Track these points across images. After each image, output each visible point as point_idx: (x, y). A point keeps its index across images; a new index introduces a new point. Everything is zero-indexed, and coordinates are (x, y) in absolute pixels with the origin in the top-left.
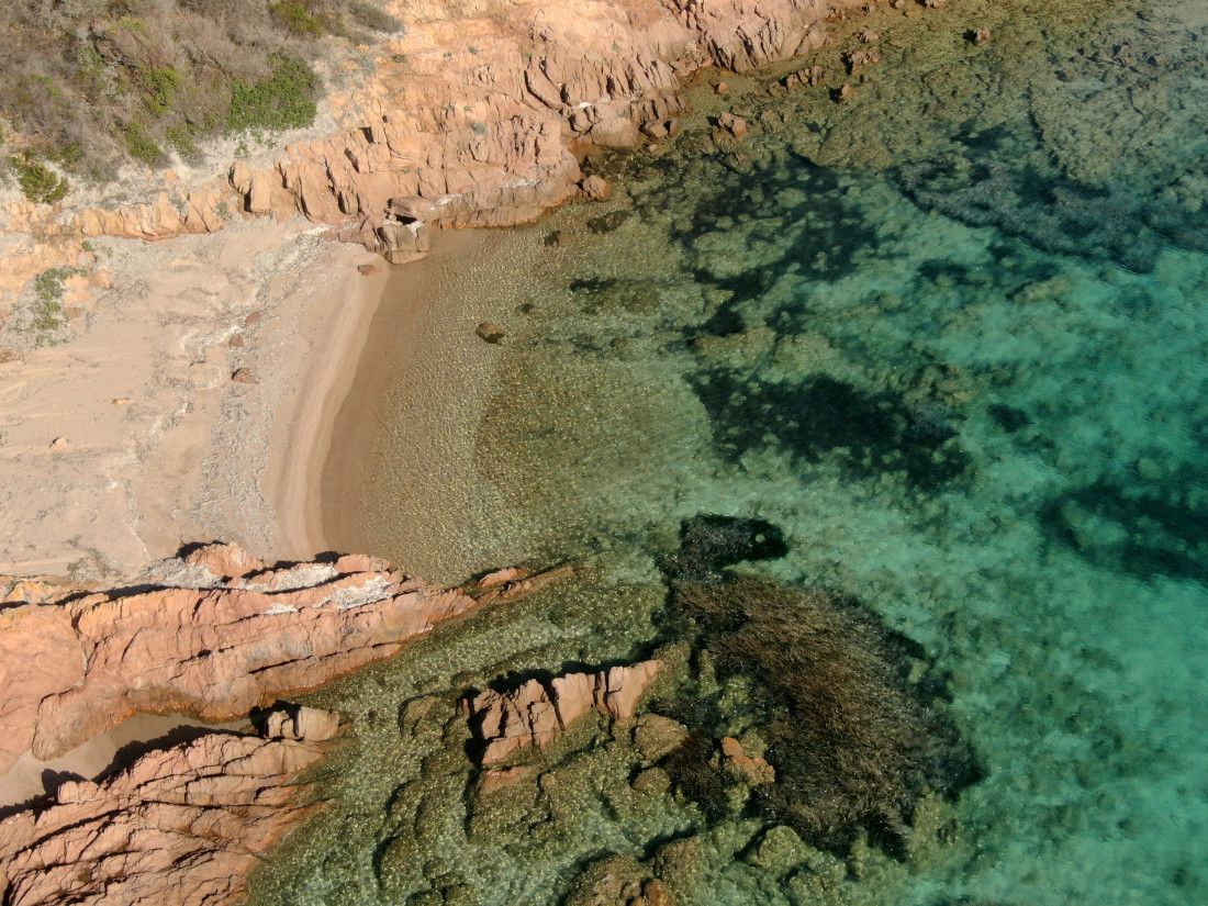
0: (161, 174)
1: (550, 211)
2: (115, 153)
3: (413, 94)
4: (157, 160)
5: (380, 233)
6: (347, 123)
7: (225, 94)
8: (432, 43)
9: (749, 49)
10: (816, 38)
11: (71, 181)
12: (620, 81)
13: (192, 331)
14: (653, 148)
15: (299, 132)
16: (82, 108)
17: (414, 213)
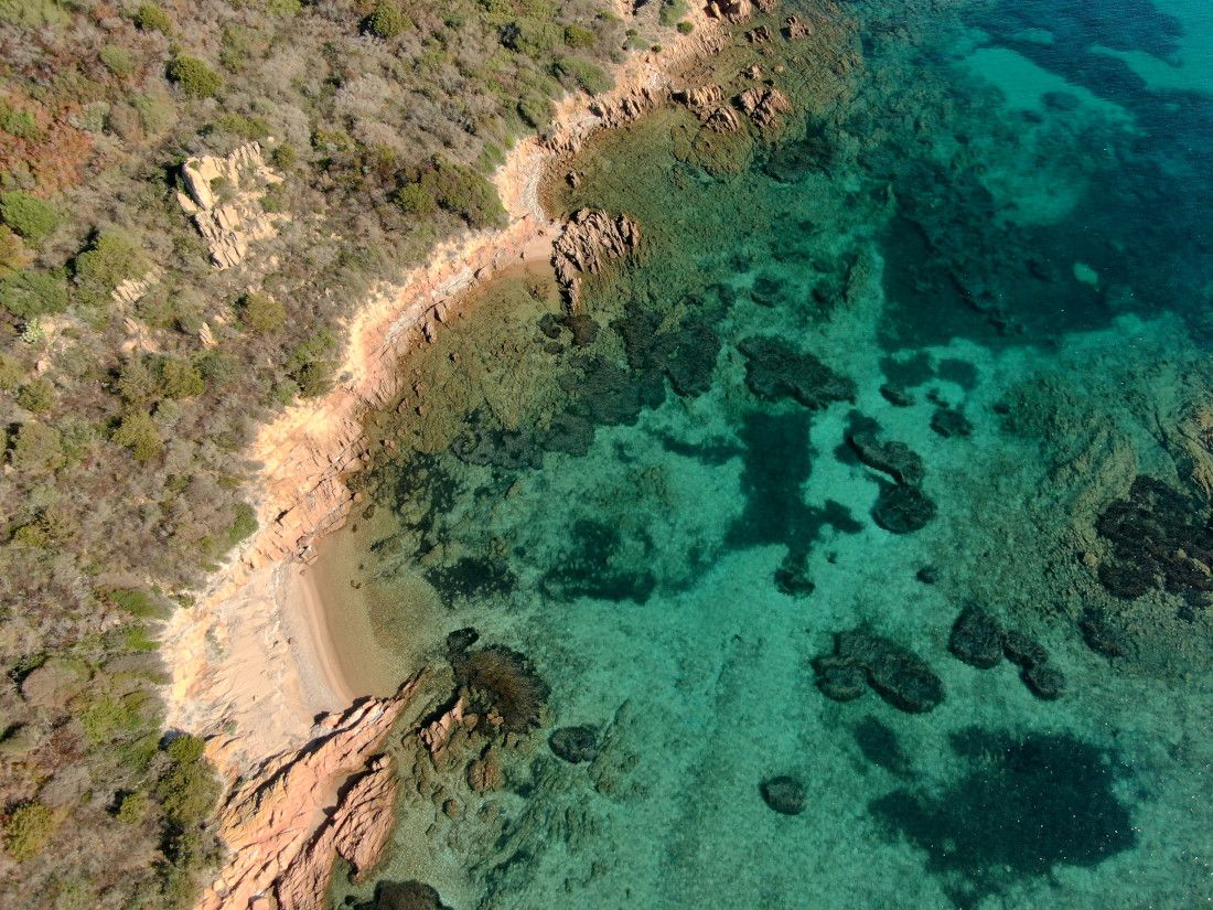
0: (220, 573)
1: (348, 517)
2: (201, 574)
3: (282, 490)
5: (300, 556)
6: (269, 520)
7: (226, 534)
8: (277, 463)
9: (379, 397)
10: (400, 382)
11: (194, 593)
12: (344, 441)
13: (266, 631)
14: (368, 467)
15: (256, 533)
17: (307, 543)
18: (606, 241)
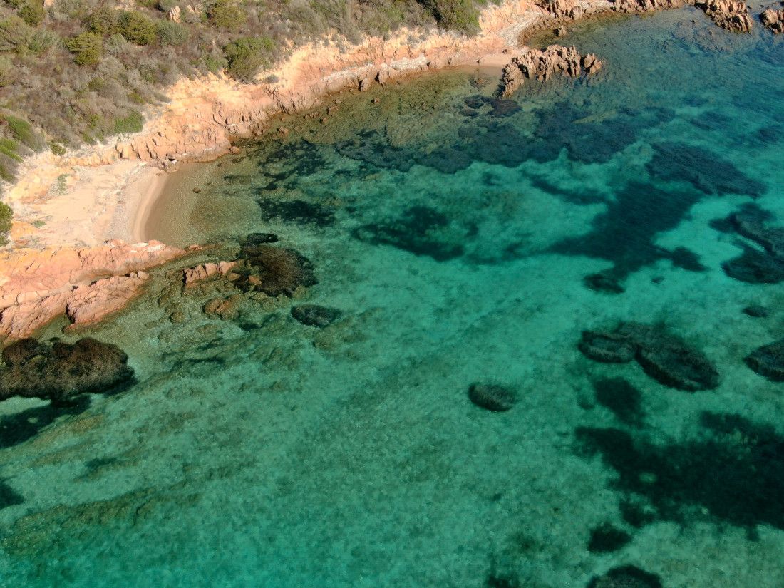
0: (94, 147)
1: (219, 157)
2: (79, 141)
3: (175, 122)
4: (93, 143)
5: (163, 164)
6: (153, 131)
7: (114, 122)
8: (182, 106)
9: (294, 106)
10: (319, 103)
11: (67, 149)
12: (247, 117)
13: (105, 191)
14: (256, 138)
15: (137, 134)
16: (69, 127)
17: (174, 158)
18: (564, 65)
